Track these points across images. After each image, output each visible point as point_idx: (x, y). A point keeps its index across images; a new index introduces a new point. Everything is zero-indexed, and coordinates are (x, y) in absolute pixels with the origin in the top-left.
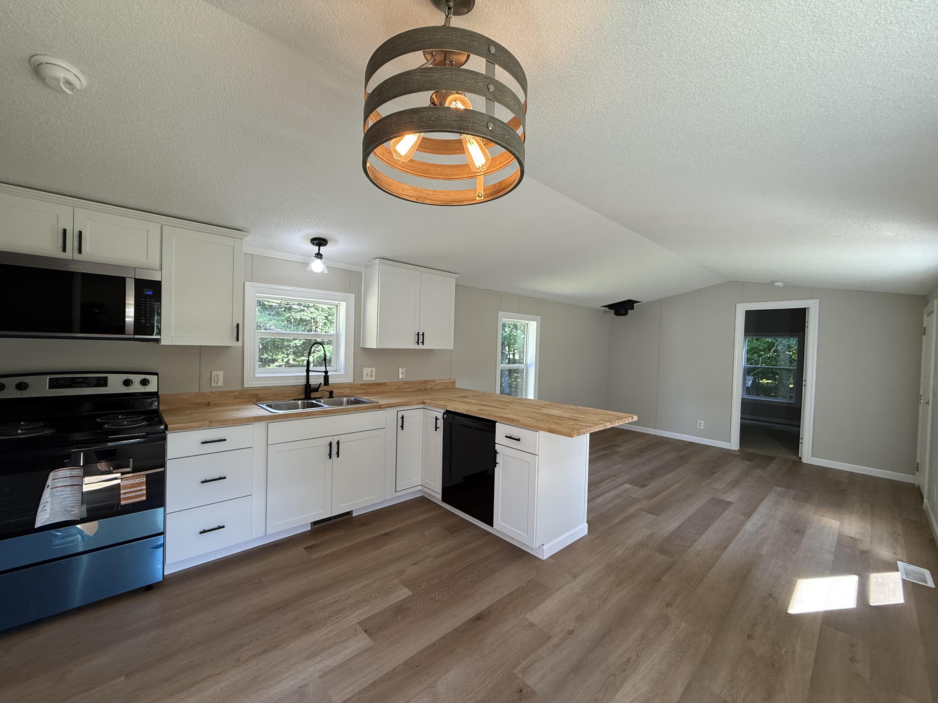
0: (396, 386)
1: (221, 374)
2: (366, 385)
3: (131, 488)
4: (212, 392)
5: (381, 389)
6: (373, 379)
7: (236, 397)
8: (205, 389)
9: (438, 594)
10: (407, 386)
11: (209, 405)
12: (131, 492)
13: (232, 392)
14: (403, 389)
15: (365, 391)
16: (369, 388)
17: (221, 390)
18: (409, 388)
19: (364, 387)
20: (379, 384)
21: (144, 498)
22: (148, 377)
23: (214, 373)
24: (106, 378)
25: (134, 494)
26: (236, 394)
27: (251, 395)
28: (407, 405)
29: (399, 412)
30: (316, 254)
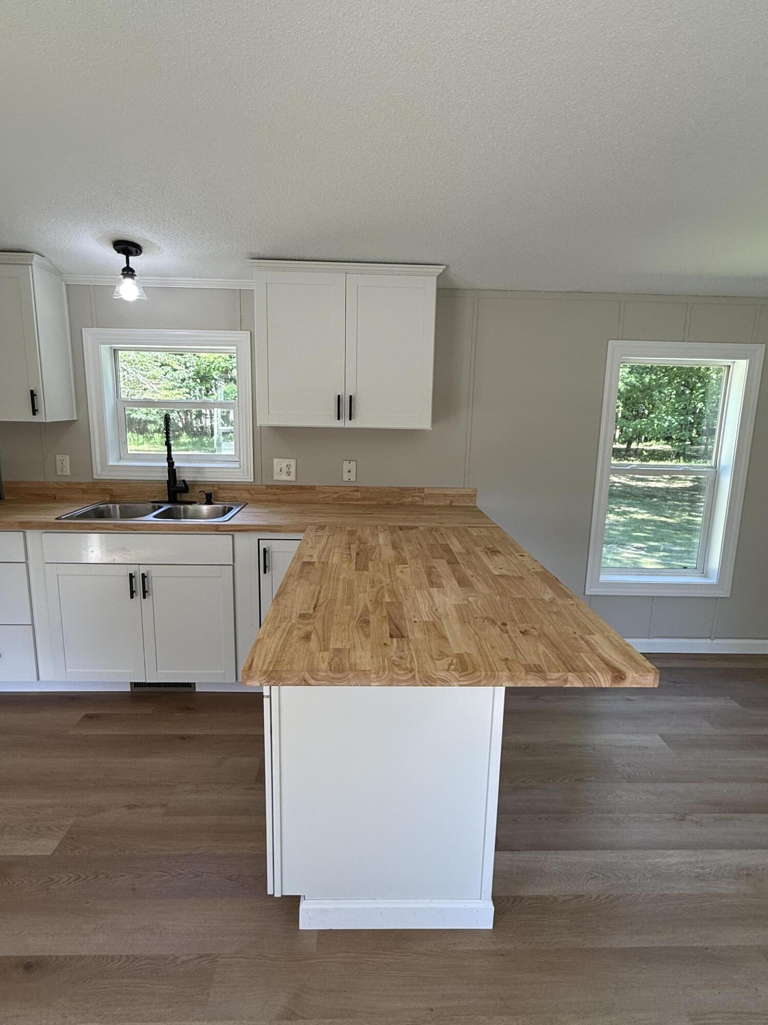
0: (337, 493)
1: (67, 459)
2: (277, 487)
4: (56, 483)
5: (306, 496)
6: (292, 477)
7: (84, 491)
8: (50, 479)
10: (359, 495)
11: (55, 499)
13: (80, 484)
14: (351, 500)
15: (276, 497)
16: (284, 494)
17: (68, 480)
18: (364, 499)
19: (274, 491)
20: (302, 488)
23: (59, 457)
26: (85, 487)
27: (105, 490)
28: (271, 531)
29: (260, 541)
30: (124, 270)
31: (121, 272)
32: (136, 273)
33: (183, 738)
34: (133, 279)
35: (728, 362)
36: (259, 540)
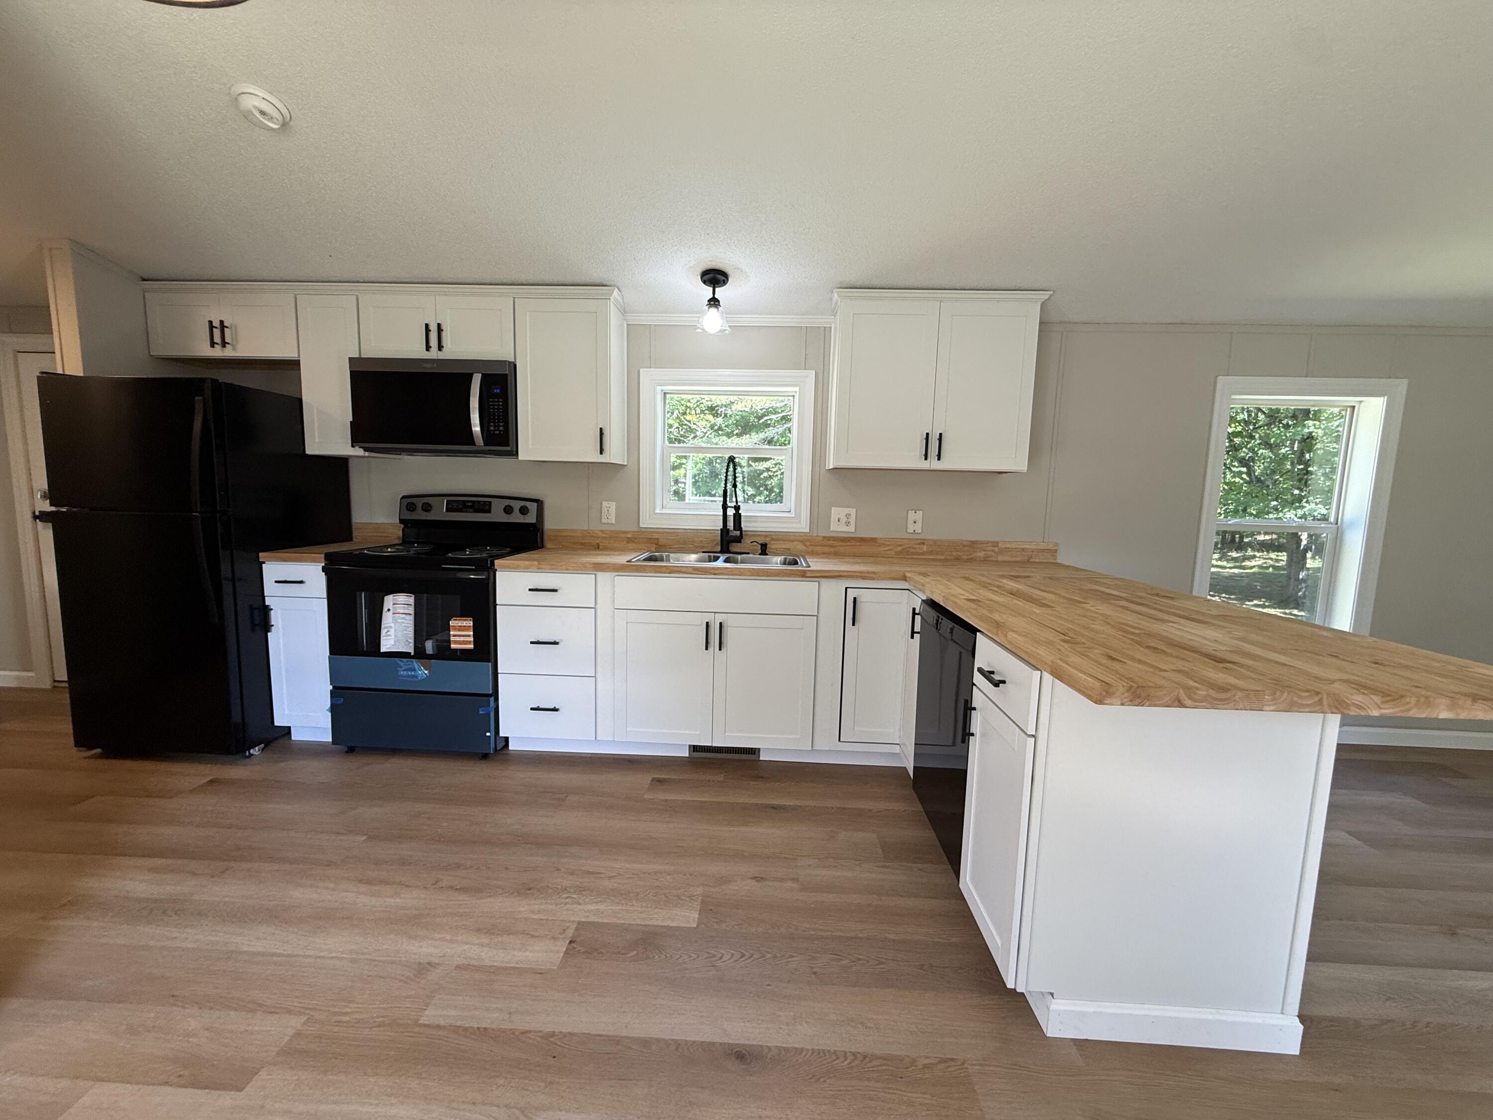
0: (900, 545)
1: (613, 505)
2: (835, 539)
3: (459, 630)
4: (601, 531)
5: (865, 549)
6: (851, 529)
7: (630, 540)
8: (595, 527)
9: (732, 955)
10: (925, 548)
11: (599, 548)
12: (460, 636)
13: (625, 532)
14: (916, 553)
15: (832, 550)
16: (842, 546)
17: (613, 529)
18: (931, 553)
19: (831, 542)
20: (862, 540)
21: (471, 646)
22: (528, 504)
23: (605, 504)
24: (490, 503)
25: (462, 639)
26: (630, 536)
27: (650, 539)
28: (864, 578)
29: (848, 589)
30: (709, 301)
31: (707, 303)
32: (721, 304)
33: (774, 808)
34: (718, 308)
35: (1352, 400)
36: (846, 588)
